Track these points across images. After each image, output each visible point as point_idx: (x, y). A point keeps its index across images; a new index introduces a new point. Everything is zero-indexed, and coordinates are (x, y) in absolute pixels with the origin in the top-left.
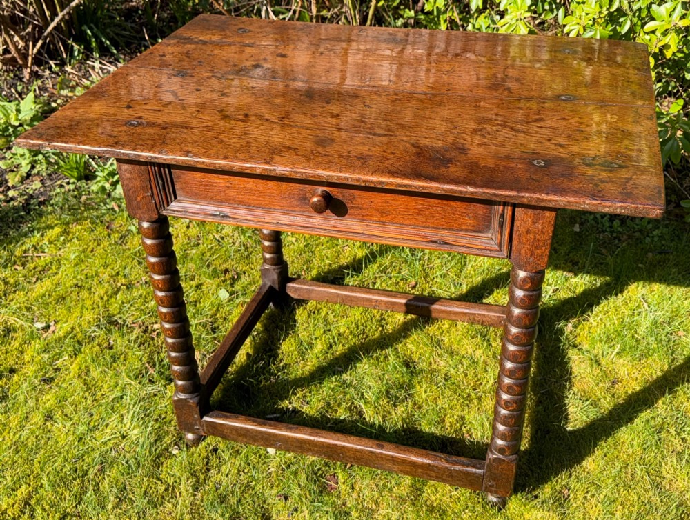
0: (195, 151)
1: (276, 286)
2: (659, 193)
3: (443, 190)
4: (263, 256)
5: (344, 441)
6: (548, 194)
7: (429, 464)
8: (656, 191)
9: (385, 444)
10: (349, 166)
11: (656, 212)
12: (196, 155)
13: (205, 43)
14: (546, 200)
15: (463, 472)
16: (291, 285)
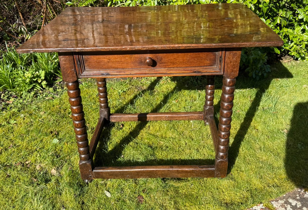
1: (107, 117)
5: (156, 168)
6: (242, 42)
7: (193, 170)
9: (173, 166)
14: (242, 45)
15: (207, 171)
16: (113, 116)
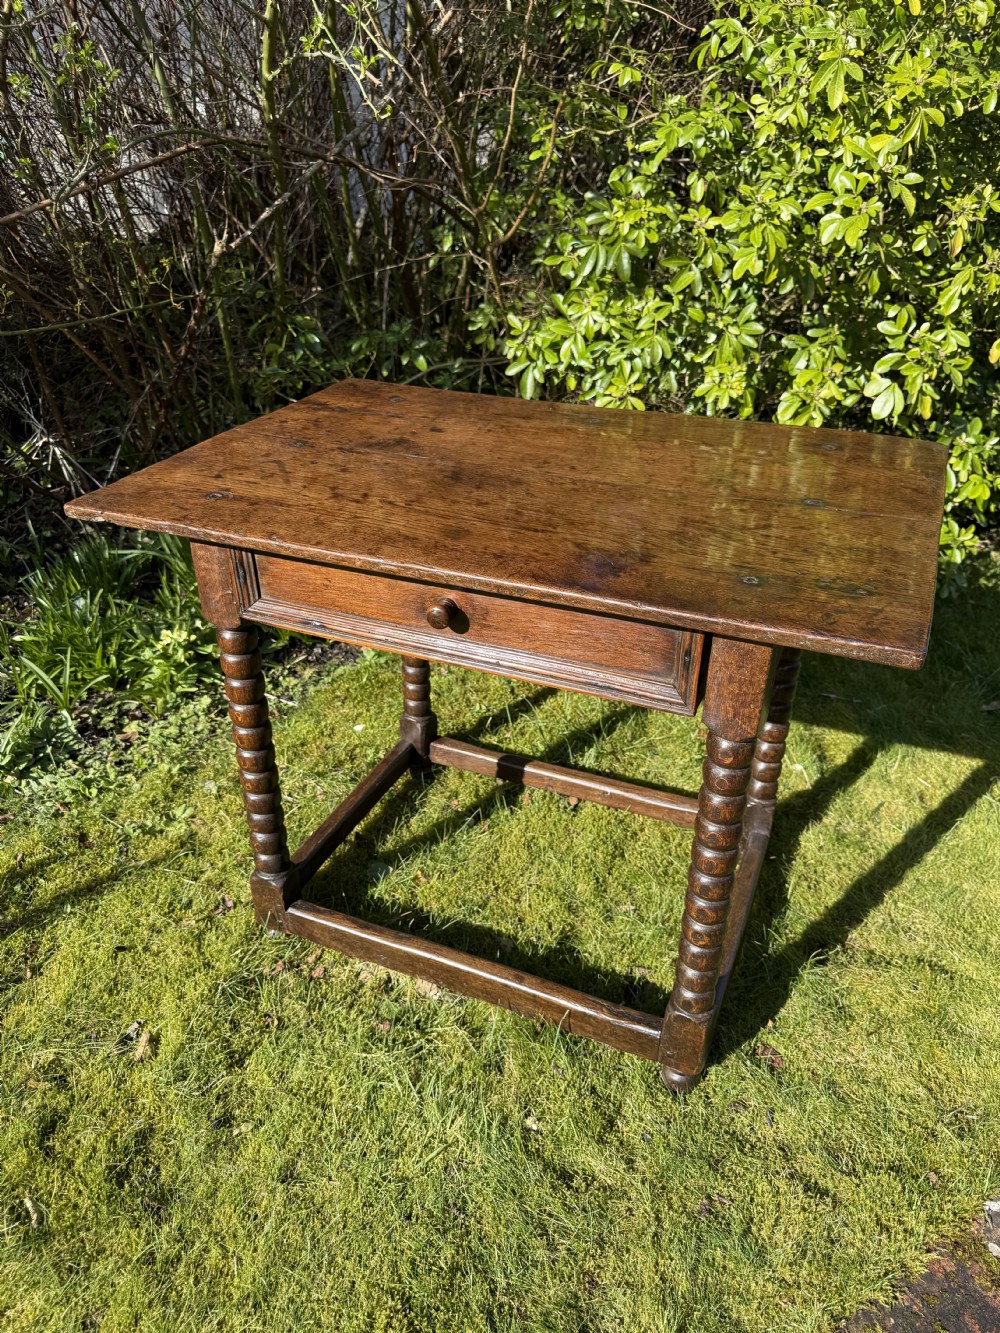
0: (282, 532)
1: (418, 746)
2: (921, 633)
3: (603, 605)
4: (405, 704)
6: (752, 622)
8: (916, 629)
10: (481, 566)
11: (911, 659)
12: (282, 538)
13: (343, 410)
14: (748, 630)
15: (631, 1031)
16: (439, 746)
